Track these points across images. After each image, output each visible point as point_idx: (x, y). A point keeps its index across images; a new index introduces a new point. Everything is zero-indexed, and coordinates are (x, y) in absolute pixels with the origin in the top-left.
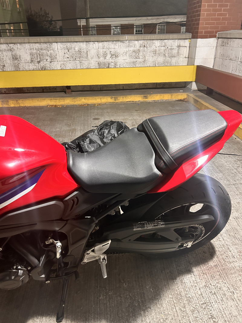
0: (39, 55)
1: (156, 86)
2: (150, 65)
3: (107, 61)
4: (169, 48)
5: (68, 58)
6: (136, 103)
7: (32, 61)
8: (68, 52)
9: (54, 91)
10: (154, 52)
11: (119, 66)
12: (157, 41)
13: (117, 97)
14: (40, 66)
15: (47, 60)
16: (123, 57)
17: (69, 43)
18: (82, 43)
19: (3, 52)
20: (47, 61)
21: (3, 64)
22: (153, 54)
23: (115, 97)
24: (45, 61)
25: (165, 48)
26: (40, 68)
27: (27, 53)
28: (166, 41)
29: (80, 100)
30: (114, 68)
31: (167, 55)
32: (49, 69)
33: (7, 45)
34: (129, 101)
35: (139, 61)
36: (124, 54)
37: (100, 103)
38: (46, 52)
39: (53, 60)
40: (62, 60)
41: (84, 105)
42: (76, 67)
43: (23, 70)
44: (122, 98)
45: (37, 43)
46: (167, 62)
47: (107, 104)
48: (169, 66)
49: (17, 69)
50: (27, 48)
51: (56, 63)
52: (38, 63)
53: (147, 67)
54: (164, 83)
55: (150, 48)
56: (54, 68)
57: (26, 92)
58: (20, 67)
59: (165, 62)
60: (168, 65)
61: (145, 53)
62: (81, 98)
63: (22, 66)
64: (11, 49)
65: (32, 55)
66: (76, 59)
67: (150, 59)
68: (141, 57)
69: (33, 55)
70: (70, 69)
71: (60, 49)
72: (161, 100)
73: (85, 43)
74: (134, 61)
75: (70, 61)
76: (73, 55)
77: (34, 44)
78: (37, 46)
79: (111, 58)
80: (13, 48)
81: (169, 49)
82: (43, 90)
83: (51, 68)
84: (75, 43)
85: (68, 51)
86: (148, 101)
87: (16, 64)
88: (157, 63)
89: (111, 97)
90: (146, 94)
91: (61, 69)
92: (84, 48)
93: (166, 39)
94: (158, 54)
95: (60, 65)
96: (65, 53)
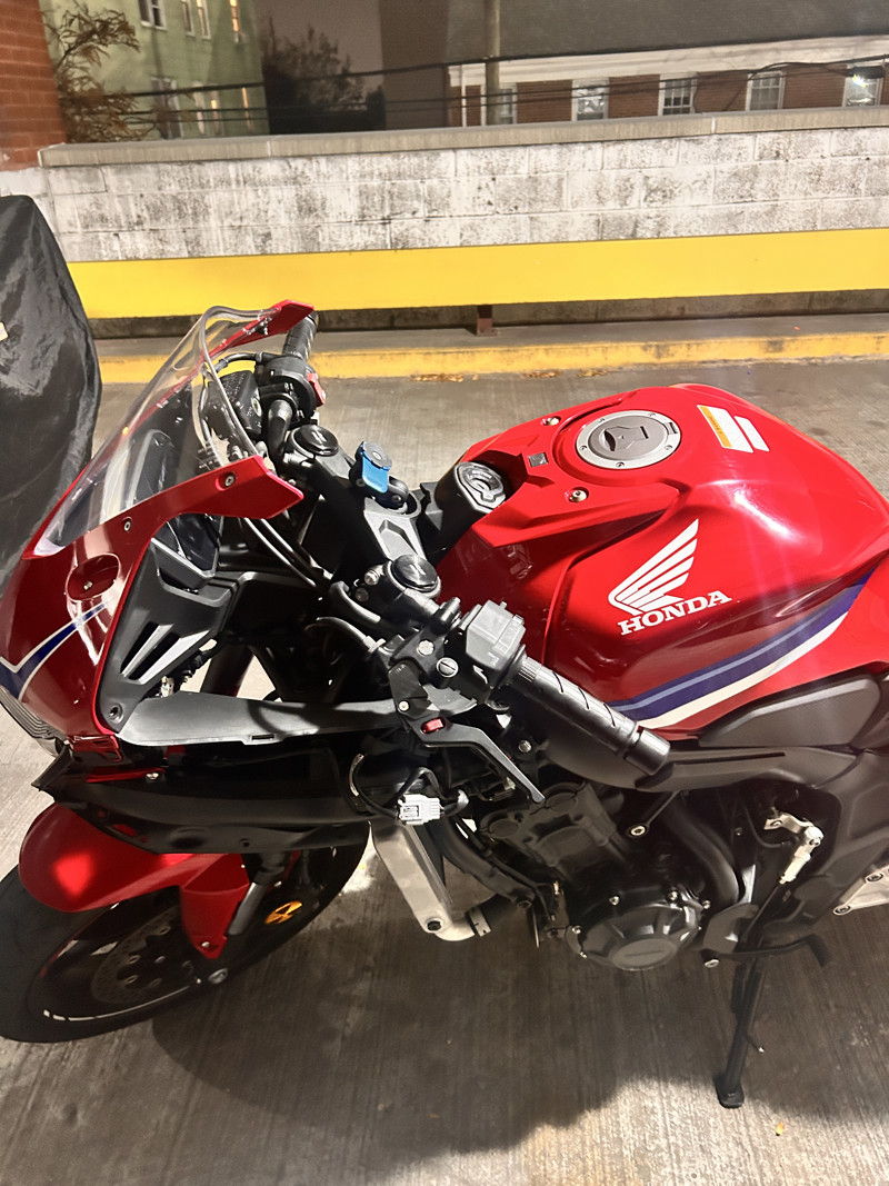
0: (387, 196)
1: (810, 305)
2: (793, 225)
3: (632, 212)
4: (875, 158)
5: (490, 203)
6: (736, 367)
7: (363, 218)
8: (491, 184)
9: (429, 324)
10: (813, 176)
11: (672, 230)
12: (828, 133)
13: (665, 346)
14: (388, 236)
15: (414, 213)
16: (692, 196)
17: (498, 151)
18: (545, 151)
19: (271, 188)
20: (416, 215)
21: (266, 231)
22: (807, 185)
23: (657, 346)
24: (408, 215)
25: (856, 162)
26: (388, 241)
27: (349, 190)
28: (861, 133)
29: (529, 357)
30: (653, 238)
31: (862, 186)
32: (420, 245)
33: (283, 163)
34: (712, 359)
35: (751, 210)
36: (697, 185)
37: (599, 366)
38: (416, 186)
39: (435, 214)
40: (468, 210)
41: (543, 373)
42: (514, 237)
43: (331, 252)
44: (684, 348)
45: (385, 152)
46: (860, 214)
47: (625, 368)
48: (869, 228)
49: (309, 245)
50: (349, 171)
51: (444, 223)
52: (384, 224)
53: (781, 232)
54: (841, 292)
55: (800, 160)
56: (437, 240)
57: (334, 325)
58: (320, 240)
59: (853, 215)
60: (866, 224)
61: (775, 181)
62: (533, 348)
63: (327, 234)
64: (295, 178)
65: (364, 196)
66: (516, 208)
67: (795, 205)
68: (760, 196)
69: (367, 198)
70: (495, 245)
71: (466, 171)
72: (833, 357)
73: (555, 150)
74: (733, 210)
75: (496, 216)
76: (507, 195)
77: (375, 158)
78: (386, 163)
79: (645, 200)
80: (303, 173)
81: (875, 164)
82: (392, 319)
83: (427, 241)
84: (520, 151)
85: (494, 179)
86: (785, 362)
87: (310, 230)
88: (819, 216)
89: (643, 344)
90: (776, 335)
91: (461, 246)
92: (549, 168)
93: (864, 127)
94: (829, 182)
95: (459, 231)
96: (480, 188)
